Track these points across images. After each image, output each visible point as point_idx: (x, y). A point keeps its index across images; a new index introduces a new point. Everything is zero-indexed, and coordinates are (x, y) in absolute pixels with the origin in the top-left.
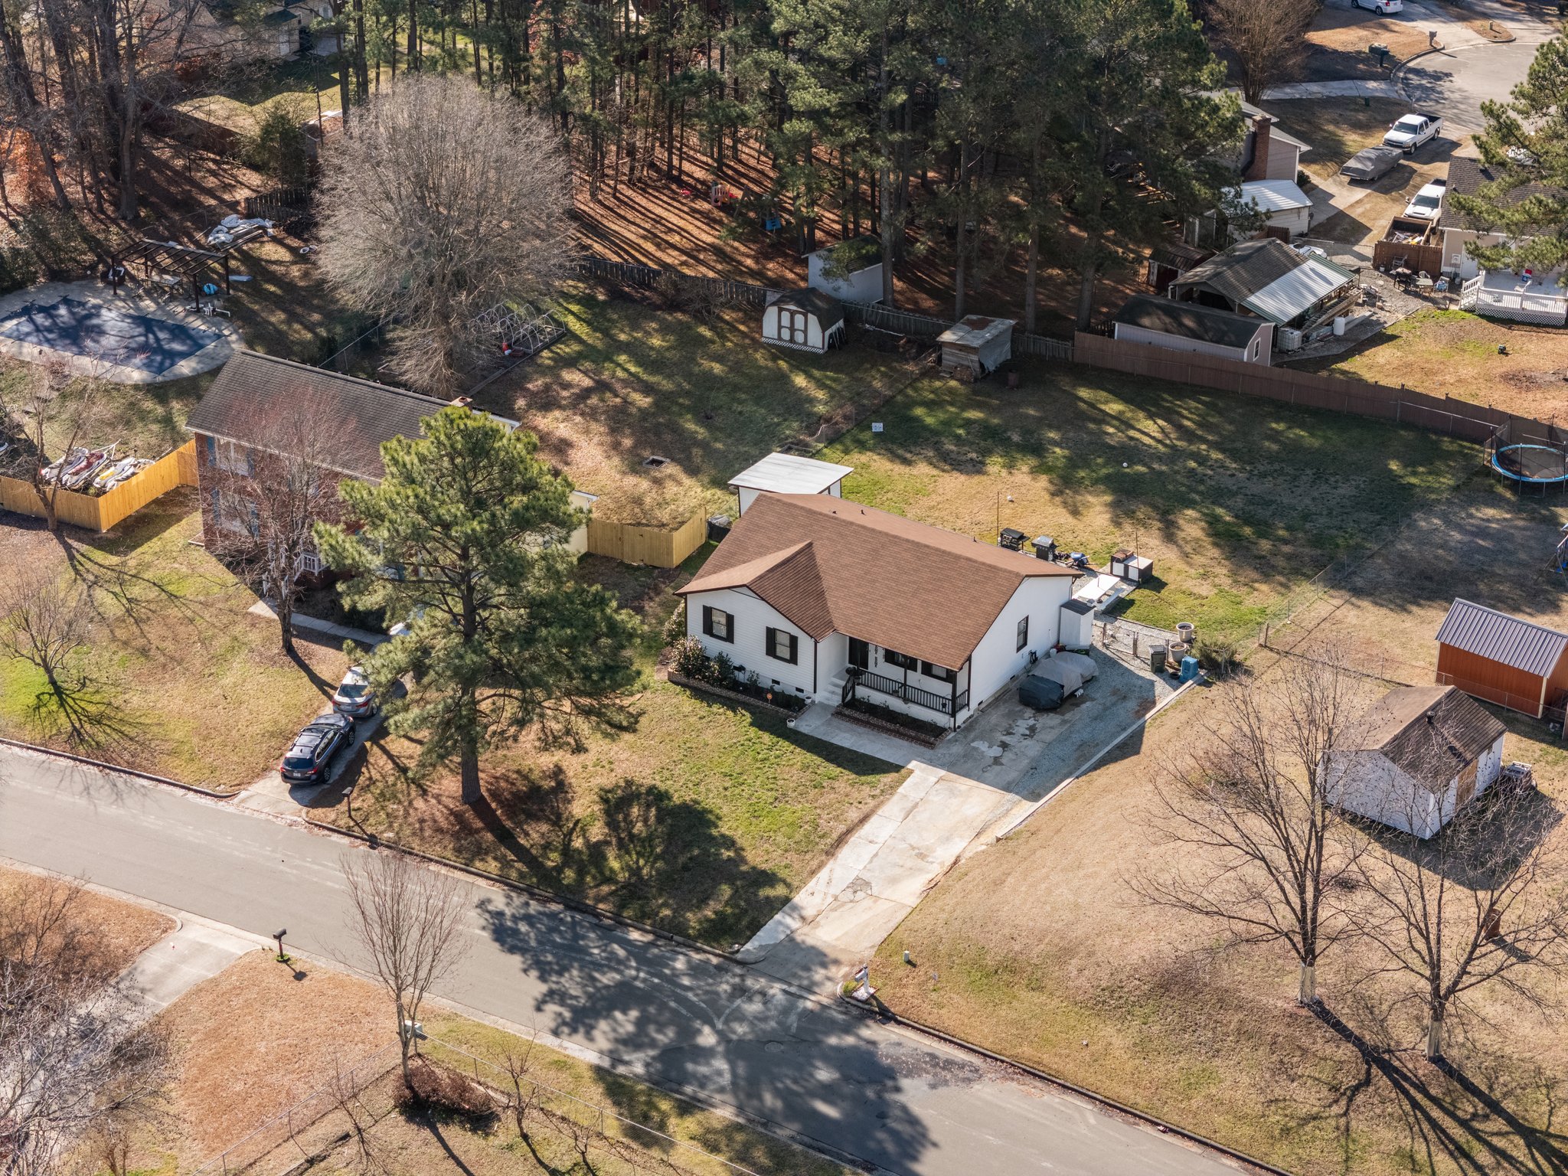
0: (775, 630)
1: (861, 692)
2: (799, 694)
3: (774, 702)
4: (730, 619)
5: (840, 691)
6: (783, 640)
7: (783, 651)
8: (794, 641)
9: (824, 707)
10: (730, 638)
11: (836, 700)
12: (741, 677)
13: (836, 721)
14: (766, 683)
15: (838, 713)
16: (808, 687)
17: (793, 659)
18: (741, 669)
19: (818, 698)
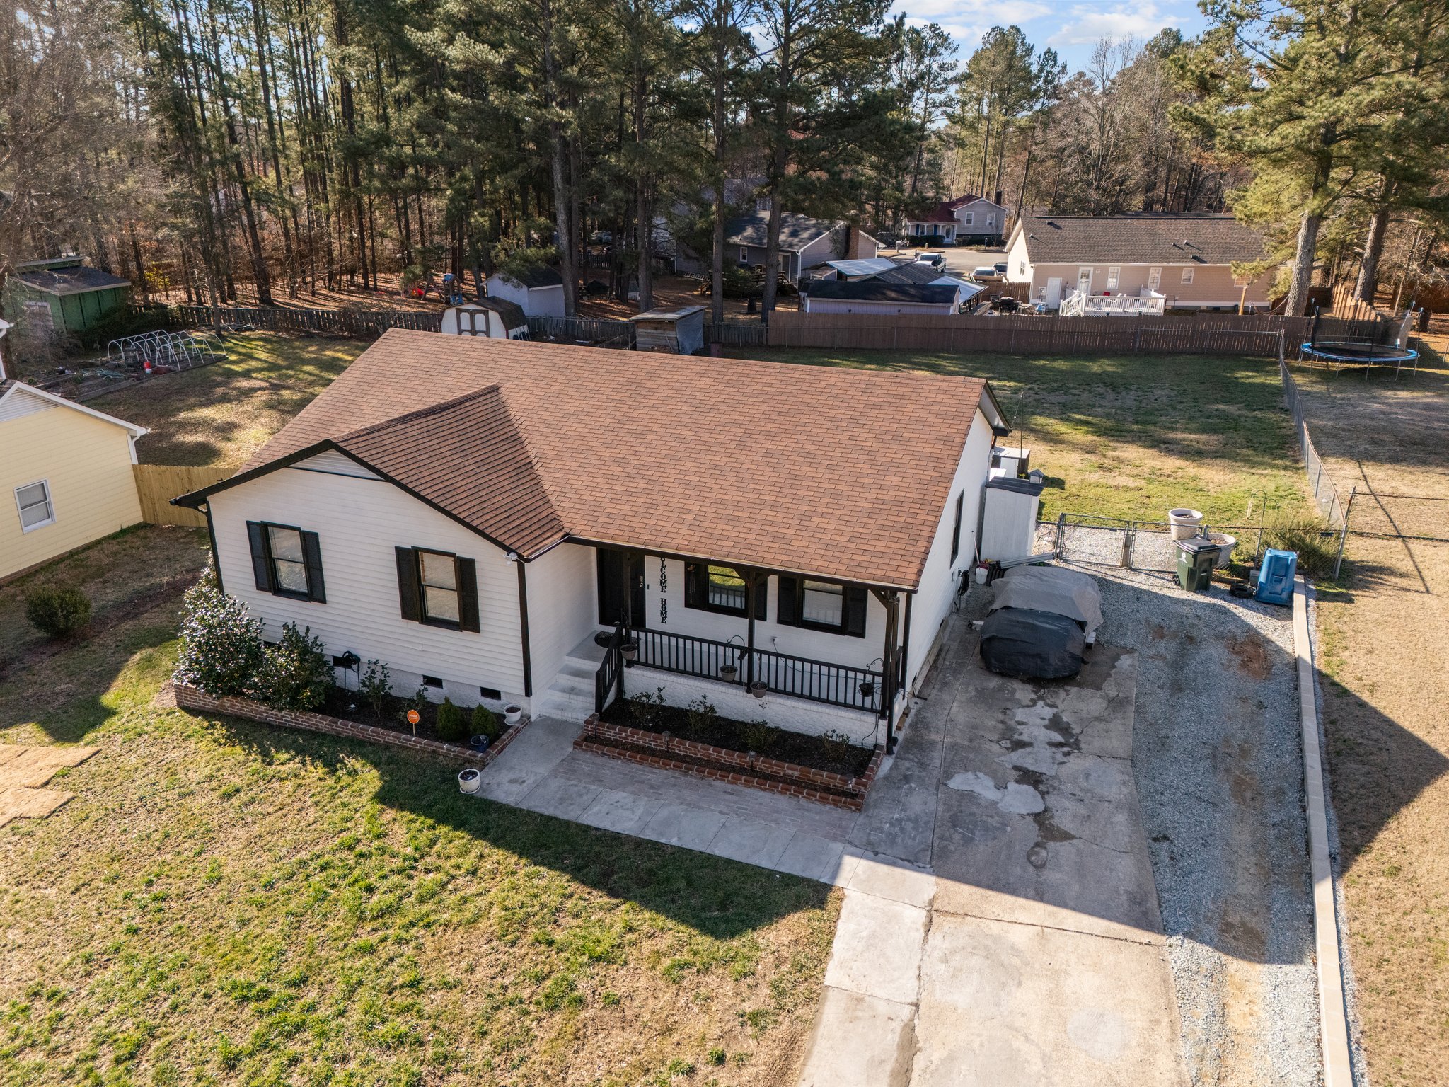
0: (416, 551)
1: (639, 681)
2: (489, 704)
3: (427, 728)
4: (310, 542)
5: (590, 685)
6: (438, 573)
7: (443, 602)
8: (466, 570)
9: (553, 727)
10: (315, 591)
11: (581, 708)
12: (350, 679)
13: (589, 761)
14: (407, 687)
15: (590, 740)
16: (511, 684)
17: (469, 619)
18: (349, 660)
19: (536, 707)
